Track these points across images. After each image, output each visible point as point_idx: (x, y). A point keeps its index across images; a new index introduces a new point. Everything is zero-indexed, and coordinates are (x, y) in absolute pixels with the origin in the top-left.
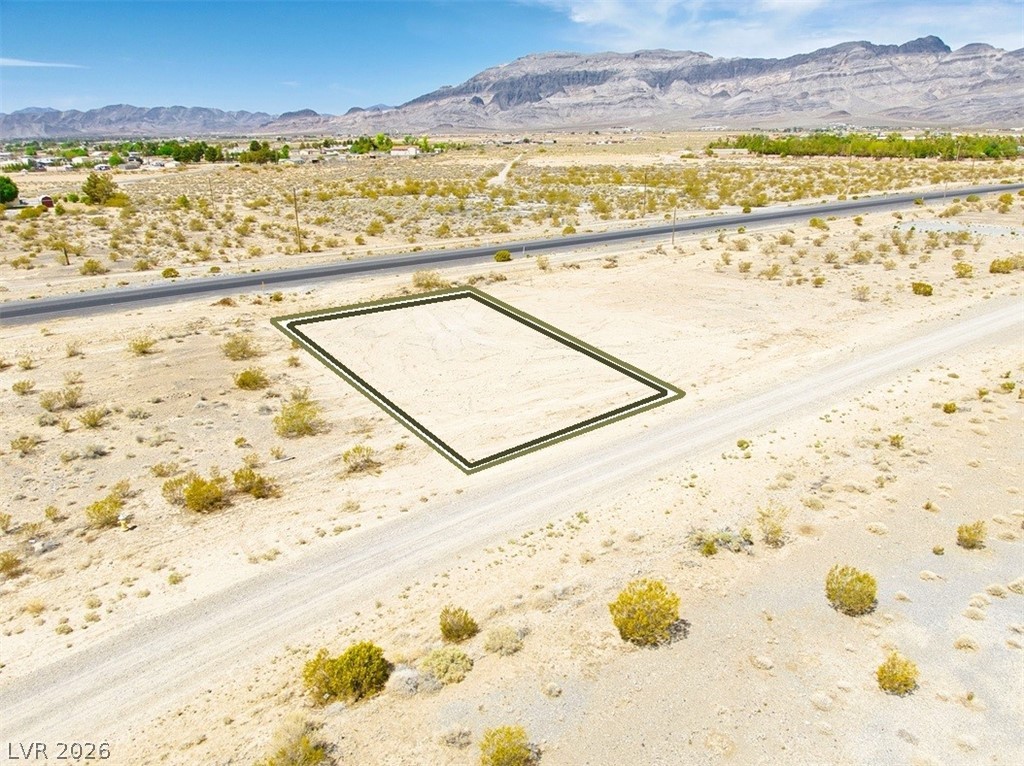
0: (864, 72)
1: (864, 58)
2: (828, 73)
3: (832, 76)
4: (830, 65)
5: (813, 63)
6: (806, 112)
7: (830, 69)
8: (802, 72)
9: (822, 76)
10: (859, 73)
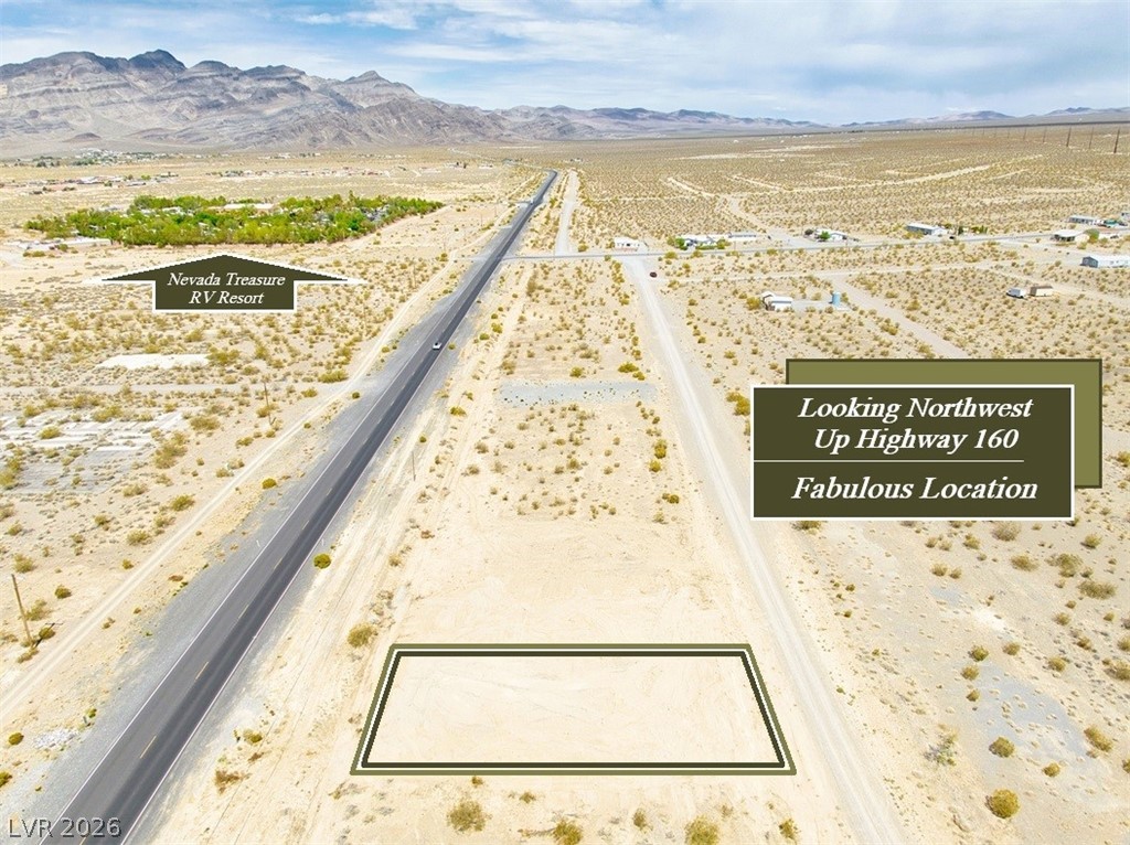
0: (99, 88)
1: (93, 72)
2: (55, 88)
3: (60, 91)
4: (55, 78)
5: (33, 76)
6: (43, 134)
7: (56, 83)
8: (21, 86)
9: (48, 91)
10: (93, 89)
